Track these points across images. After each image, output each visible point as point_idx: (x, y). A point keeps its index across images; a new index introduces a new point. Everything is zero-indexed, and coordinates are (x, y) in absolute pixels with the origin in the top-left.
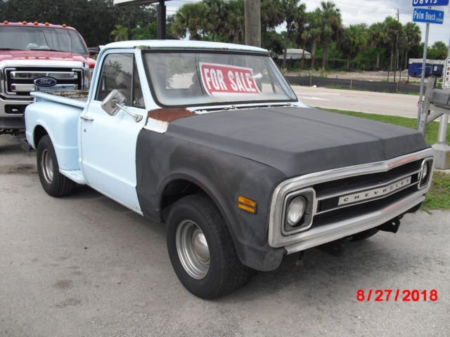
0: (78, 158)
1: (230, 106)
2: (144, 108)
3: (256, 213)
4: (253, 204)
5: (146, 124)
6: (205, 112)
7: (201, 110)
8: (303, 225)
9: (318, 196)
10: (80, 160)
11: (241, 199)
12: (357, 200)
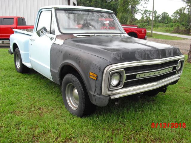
0: (29, 56)
1: (93, 34)
2: (55, 34)
3: (97, 80)
4: (96, 76)
5: (55, 41)
6: (82, 36)
7: (80, 36)
8: (119, 86)
9: (126, 73)
10: (29, 58)
11: (91, 74)
12: (145, 76)
